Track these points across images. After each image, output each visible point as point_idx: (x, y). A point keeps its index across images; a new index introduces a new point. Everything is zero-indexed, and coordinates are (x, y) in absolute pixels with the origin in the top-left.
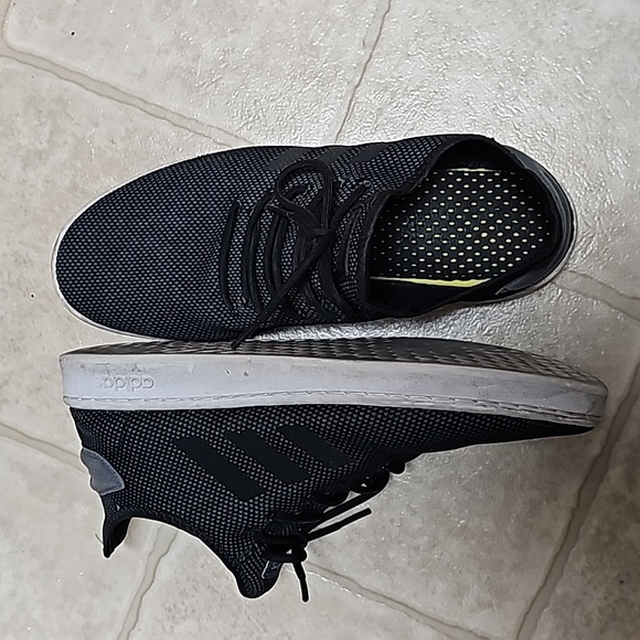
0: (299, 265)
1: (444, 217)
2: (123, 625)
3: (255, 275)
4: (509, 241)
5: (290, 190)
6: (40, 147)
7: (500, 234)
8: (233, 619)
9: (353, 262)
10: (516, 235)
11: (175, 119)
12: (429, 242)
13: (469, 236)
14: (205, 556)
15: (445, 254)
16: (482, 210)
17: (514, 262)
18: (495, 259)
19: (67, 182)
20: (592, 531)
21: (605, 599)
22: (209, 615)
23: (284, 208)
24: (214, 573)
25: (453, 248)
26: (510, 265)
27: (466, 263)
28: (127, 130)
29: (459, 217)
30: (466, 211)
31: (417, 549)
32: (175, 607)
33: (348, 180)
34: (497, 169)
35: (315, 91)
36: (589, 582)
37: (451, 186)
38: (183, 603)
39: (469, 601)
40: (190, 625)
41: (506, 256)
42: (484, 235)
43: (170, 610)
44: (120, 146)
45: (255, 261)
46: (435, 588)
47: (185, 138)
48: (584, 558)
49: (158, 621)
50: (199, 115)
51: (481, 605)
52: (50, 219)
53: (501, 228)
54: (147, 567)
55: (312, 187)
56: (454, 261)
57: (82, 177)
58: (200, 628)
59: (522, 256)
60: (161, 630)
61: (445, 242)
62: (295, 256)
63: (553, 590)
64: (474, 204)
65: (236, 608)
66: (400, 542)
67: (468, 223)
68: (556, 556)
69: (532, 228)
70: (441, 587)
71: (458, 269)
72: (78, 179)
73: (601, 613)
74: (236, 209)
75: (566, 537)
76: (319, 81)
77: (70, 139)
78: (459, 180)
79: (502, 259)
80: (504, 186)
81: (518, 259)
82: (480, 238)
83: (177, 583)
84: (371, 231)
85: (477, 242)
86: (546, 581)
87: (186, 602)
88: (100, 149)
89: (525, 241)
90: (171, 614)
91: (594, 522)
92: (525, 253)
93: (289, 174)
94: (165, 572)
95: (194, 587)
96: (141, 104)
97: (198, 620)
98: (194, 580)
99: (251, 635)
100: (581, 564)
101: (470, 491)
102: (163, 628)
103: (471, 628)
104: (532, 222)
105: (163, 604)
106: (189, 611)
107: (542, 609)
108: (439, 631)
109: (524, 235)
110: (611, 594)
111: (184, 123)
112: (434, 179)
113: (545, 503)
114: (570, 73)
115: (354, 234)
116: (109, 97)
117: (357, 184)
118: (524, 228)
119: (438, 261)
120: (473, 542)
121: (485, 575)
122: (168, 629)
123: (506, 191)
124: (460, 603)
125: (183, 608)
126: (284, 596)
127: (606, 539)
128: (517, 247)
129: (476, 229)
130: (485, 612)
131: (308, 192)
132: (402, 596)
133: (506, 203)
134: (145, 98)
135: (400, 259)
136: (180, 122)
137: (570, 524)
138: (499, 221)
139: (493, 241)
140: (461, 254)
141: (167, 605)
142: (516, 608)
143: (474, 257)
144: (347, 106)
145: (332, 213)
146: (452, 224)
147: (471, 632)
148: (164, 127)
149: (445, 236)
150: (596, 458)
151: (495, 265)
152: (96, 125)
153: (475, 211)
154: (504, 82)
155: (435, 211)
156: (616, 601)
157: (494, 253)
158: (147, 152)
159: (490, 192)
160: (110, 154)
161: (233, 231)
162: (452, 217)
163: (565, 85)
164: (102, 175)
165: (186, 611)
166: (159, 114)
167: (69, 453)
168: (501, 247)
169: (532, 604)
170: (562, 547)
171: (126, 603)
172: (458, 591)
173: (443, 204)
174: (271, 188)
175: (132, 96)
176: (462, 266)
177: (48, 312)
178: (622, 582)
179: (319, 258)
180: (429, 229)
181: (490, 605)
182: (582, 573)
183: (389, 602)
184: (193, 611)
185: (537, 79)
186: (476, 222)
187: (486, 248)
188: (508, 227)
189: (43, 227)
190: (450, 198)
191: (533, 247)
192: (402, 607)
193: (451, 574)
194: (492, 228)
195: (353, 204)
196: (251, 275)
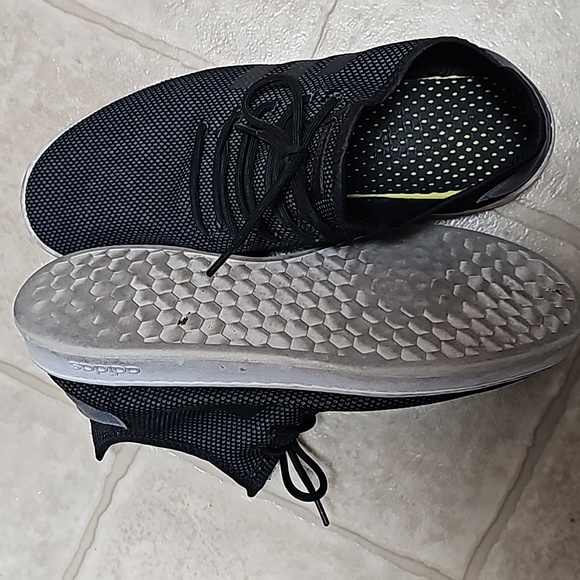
0: (272, 186)
1: (417, 128)
2: (80, 545)
3: (227, 198)
4: (485, 149)
5: (257, 108)
6: (5, 65)
7: (476, 143)
8: (188, 543)
9: (328, 178)
10: (492, 142)
11: (143, 40)
12: (404, 155)
13: (444, 146)
14: (162, 481)
15: (421, 167)
16: (456, 118)
17: (492, 170)
18: (472, 168)
19: (31, 101)
20: (546, 470)
21: (556, 536)
22: (165, 538)
23: (253, 127)
24: (170, 497)
25: (429, 160)
26: (488, 173)
27: (443, 175)
28: (94, 49)
29: (433, 127)
30: (440, 120)
31: (372, 481)
32: (131, 528)
33: (317, 94)
34: (470, 75)
35: (288, 16)
36: (540, 519)
37: (423, 96)
38: (139, 526)
39: (421, 533)
40: (145, 546)
41: (483, 165)
42: (460, 144)
43: (126, 532)
44: (87, 66)
45: (226, 184)
46: (388, 519)
47: (152, 60)
48: (537, 495)
49: (114, 541)
50: (167, 37)
51: (433, 537)
52: (13, 139)
53: (476, 136)
54: (104, 488)
55: (280, 103)
56: (430, 173)
57: (46, 96)
58: (155, 551)
59: (500, 164)
60: (117, 550)
61: (420, 154)
62: (268, 177)
63: (504, 525)
64: (448, 113)
65: (191, 532)
66: (356, 473)
67: (442, 133)
68: (509, 493)
69: (508, 134)
70: (394, 519)
71: (435, 181)
72: (42, 99)
73: (551, 549)
74: (203, 132)
75: (520, 474)
76: (291, 6)
77: (35, 57)
78: (431, 89)
79: (480, 168)
80: (478, 92)
81: (495, 167)
82: (455, 148)
83: (134, 505)
84: (346, 145)
85: (453, 152)
86: (498, 516)
87: (143, 524)
88: (65, 67)
89: (501, 147)
90: (127, 535)
91: (548, 461)
92: (503, 160)
93: (256, 91)
94: (122, 495)
95: (150, 510)
96: (109, 23)
97: (154, 542)
98: (151, 503)
99: (205, 559)
100: (533, 502)
101: (427, 426)
102: (119, 549)
103: (421, 560)
104: (508, 128)
105: (120, 526)
106: (145, 533)
107: (493, 544)
108: (390, 561)
109: (500, 141)
110: (561, 531)
111: (152, 44)
112: (406, 90)
113: (501, 440)
114: (549, 7)
115: (328, 149)
116: (75, 15)
117: (327, 97)
118: (500, 135)
119: (414, 174)
120: (427, 476)
121: (439, 508)
122: (124, 550)
123: (480, 98)
124: (412, 535)
125: (139, 530)
126: (239, 522)
127: (560, 478)
128: (494, 154)
129: (451, 138)
130: (437, 544)
131: (277, 108)
132: (356, 526)
133: (481, 110)
134: (112, 17)
135: (375, 175)
136: (147, 43)
137: (524, 462)
138: (474, 129)
139: (469, 150)
140: (437, 165)
141: (124, 527)
142: (468, 542)
143: (451, 168)
144: (319, 33)
145: (303, 129)
146: (426, 135)
147: (422, 563)
148: (132, 49)
149: (419, 149)
150: (554, 400)
151: (472, 174)
152: (62, 43)
153: (449, 120)
154: (481, 14)
155: (408, 123)
156: (566, 539)
157: (470, 162)
158: (113, 74)
159: (463, 99)
160: (75, 73)
161: (202, 155)
162: (426, 128)
163: (544, 20)
164: (66, 95)
165: (141, 533)
166: (127, 33)
167: (29, 374)
168: (478, 155)
169: (483, 538)
170: (515, 484)
171: (83, 523)
172: (411, 523)
173: (415, 115)
174: (239, 107)
175: (99, 14)
176: (439, 178)
177: (10, 233)
178: (573, 520)
179: (293, 176)
180: (403, 142)
181: (441, 538)
182: (535, 511)
183: (342, 531)
184: (149, 534)
185: (514, 12)
186: (450, 132)
187: (462, 157)
188: (484, 135)
189: (6, 146)
190: (423, 109)
191: (511, 153)
192: (356, 537)
193: (404, 506)
194: (467, 137)
195: (325, 118)
196: (223, 199)
